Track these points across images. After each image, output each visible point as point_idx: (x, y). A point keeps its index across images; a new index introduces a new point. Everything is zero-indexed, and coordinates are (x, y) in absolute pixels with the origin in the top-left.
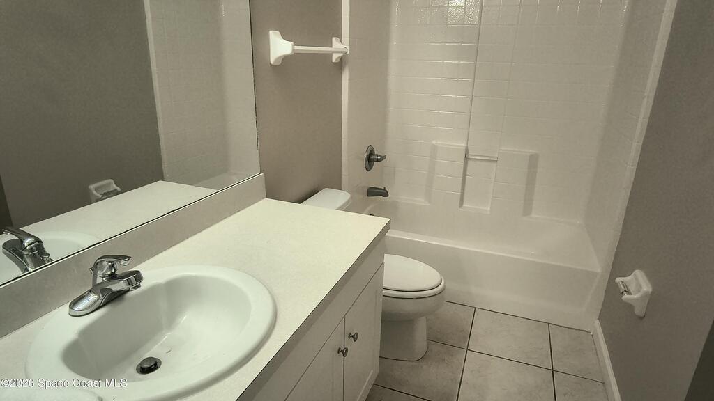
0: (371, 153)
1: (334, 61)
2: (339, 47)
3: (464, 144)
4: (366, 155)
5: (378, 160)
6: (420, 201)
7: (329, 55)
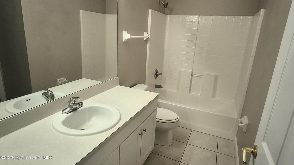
0: (157, 72)
1: (144, 40)
2: (146, 35)
3: (191, 70)
4: (155, 73)
5: (159, 75)
6: (175, 90)
7: (143, 38)
